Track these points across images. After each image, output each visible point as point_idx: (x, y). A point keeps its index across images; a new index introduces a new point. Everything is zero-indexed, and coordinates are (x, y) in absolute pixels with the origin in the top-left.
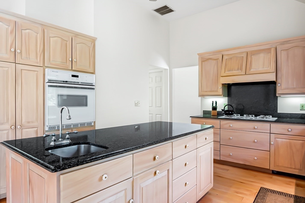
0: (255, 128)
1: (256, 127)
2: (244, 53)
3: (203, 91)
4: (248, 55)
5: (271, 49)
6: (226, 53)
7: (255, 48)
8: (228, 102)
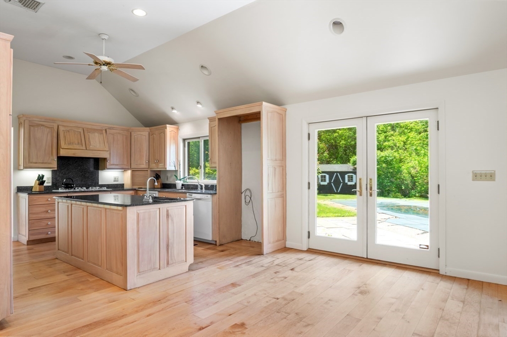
2: (80, 129)
3: (31, 163)
4: (85, 131)
5: (102, 130)
6: (60, 123)
7: (90, 127)
8: (52, 175)
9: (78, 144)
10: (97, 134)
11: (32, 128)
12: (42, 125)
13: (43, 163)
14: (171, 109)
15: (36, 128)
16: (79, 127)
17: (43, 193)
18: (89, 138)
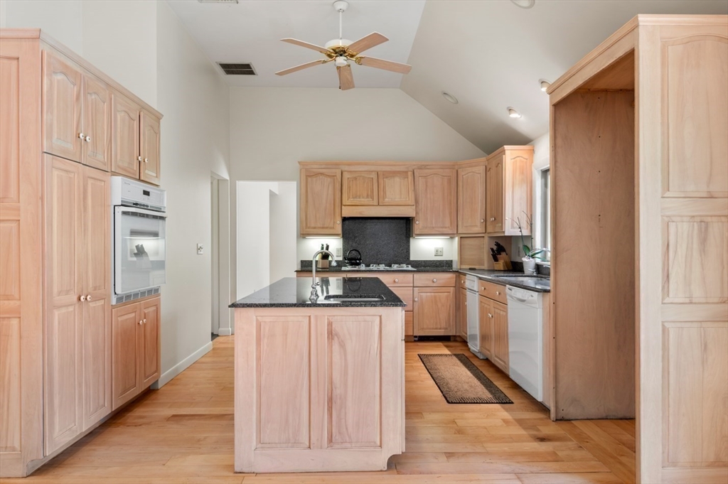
0: (395, 282)
1: (397, 280)
2: (373, 173)
3: (309, 228)
4: (380, 176)
5: (406, 172)
6: (346, 168)
7: (388, 169)
8: (343, 246)
9: (367, 197)
10: (397, 179)
11: (309, 179)
12: (322, 174)
13: (323, 228)
14: (508, 112)
15: (314, 179)
16: (372, 171)
17: (327, 271)
18: (384, 187)
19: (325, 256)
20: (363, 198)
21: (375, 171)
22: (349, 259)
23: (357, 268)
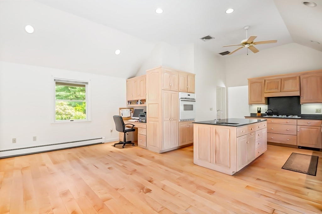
1: (288, 122)
3: (252, 101)
4: (282, 80)
5: (296, 77)
7: (286, 77)
8: (268, 108)
9: (276, 89)
10: (291, 81)
12: (256, 82)
15: (254, 84)
16: (278, 79)
17: (260, 117)
18: (284, 85)
19: (259, 112)
20: (274, 89)
21: (280, 78)
22: (268, 113)
23: (271, 116)
